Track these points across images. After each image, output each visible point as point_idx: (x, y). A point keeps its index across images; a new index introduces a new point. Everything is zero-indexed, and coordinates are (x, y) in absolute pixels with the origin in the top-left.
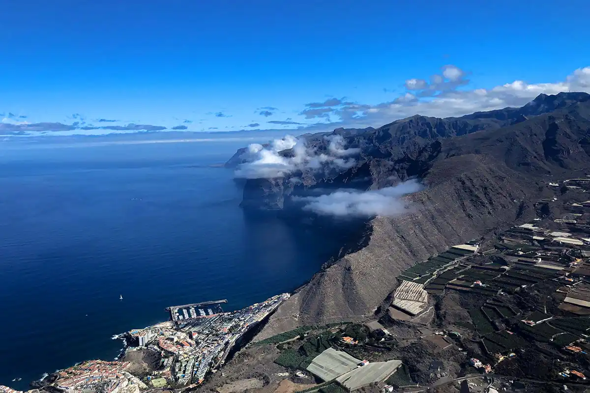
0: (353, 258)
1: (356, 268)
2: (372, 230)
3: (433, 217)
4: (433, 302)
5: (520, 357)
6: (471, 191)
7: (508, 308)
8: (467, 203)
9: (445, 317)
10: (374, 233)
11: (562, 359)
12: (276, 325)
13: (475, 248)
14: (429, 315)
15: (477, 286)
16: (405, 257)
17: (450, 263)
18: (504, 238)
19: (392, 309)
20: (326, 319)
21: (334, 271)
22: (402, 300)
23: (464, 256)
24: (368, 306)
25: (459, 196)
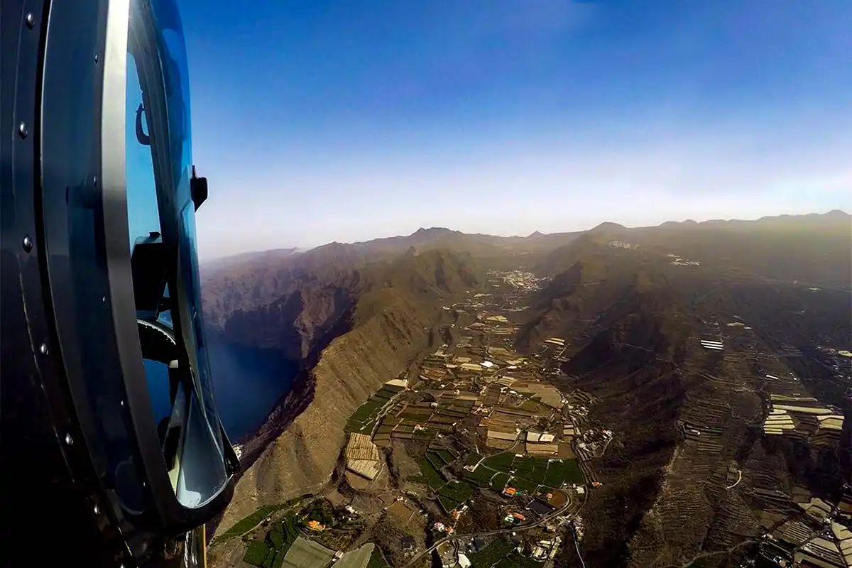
0: (301, 419)
1: (307, 433)
2: (315, 380)
3: (367, 357)
4: (383, 457)
5: (472, 510)
6: (394, 325)
7: (448, 451)
8: (391, 336)
9: (399, 475)
10: (318, 382)
11: (505, 504)
12: (236, 510)
13: (404, 383)
14: (385, 476)
15: (418, 432)
16: (348, 403)
17: (387, 403)
18: (424, 367)
19: (349, 474)
20: (286, 495)
21: (285, 438)
22: (355, 459)
23: (397, 393)
24: (324, 472)
25: (384, 330)
